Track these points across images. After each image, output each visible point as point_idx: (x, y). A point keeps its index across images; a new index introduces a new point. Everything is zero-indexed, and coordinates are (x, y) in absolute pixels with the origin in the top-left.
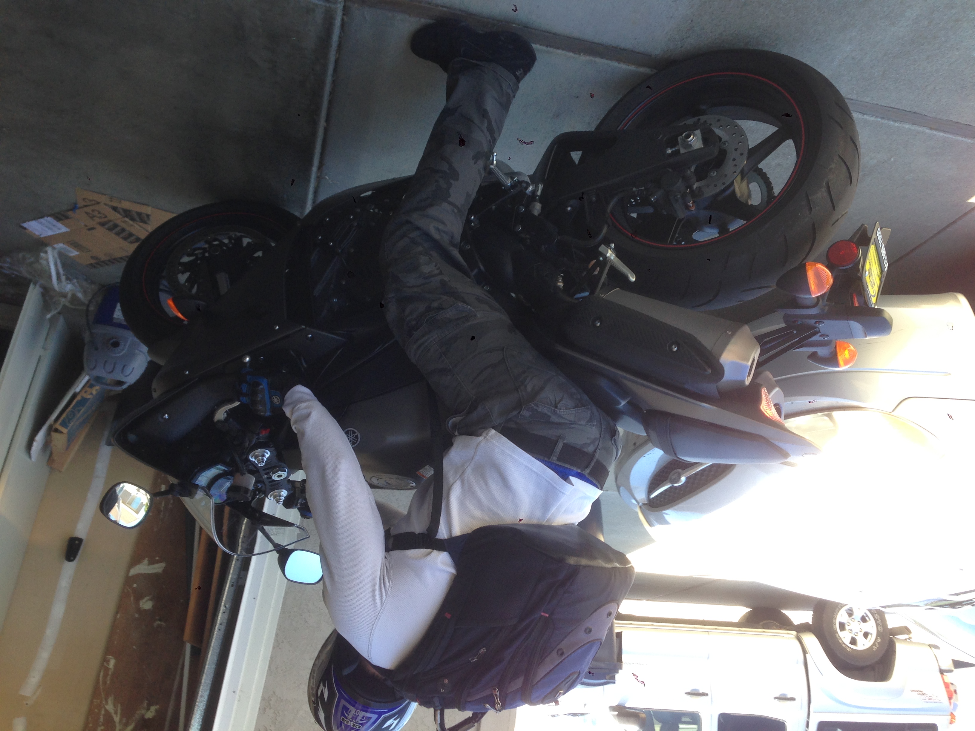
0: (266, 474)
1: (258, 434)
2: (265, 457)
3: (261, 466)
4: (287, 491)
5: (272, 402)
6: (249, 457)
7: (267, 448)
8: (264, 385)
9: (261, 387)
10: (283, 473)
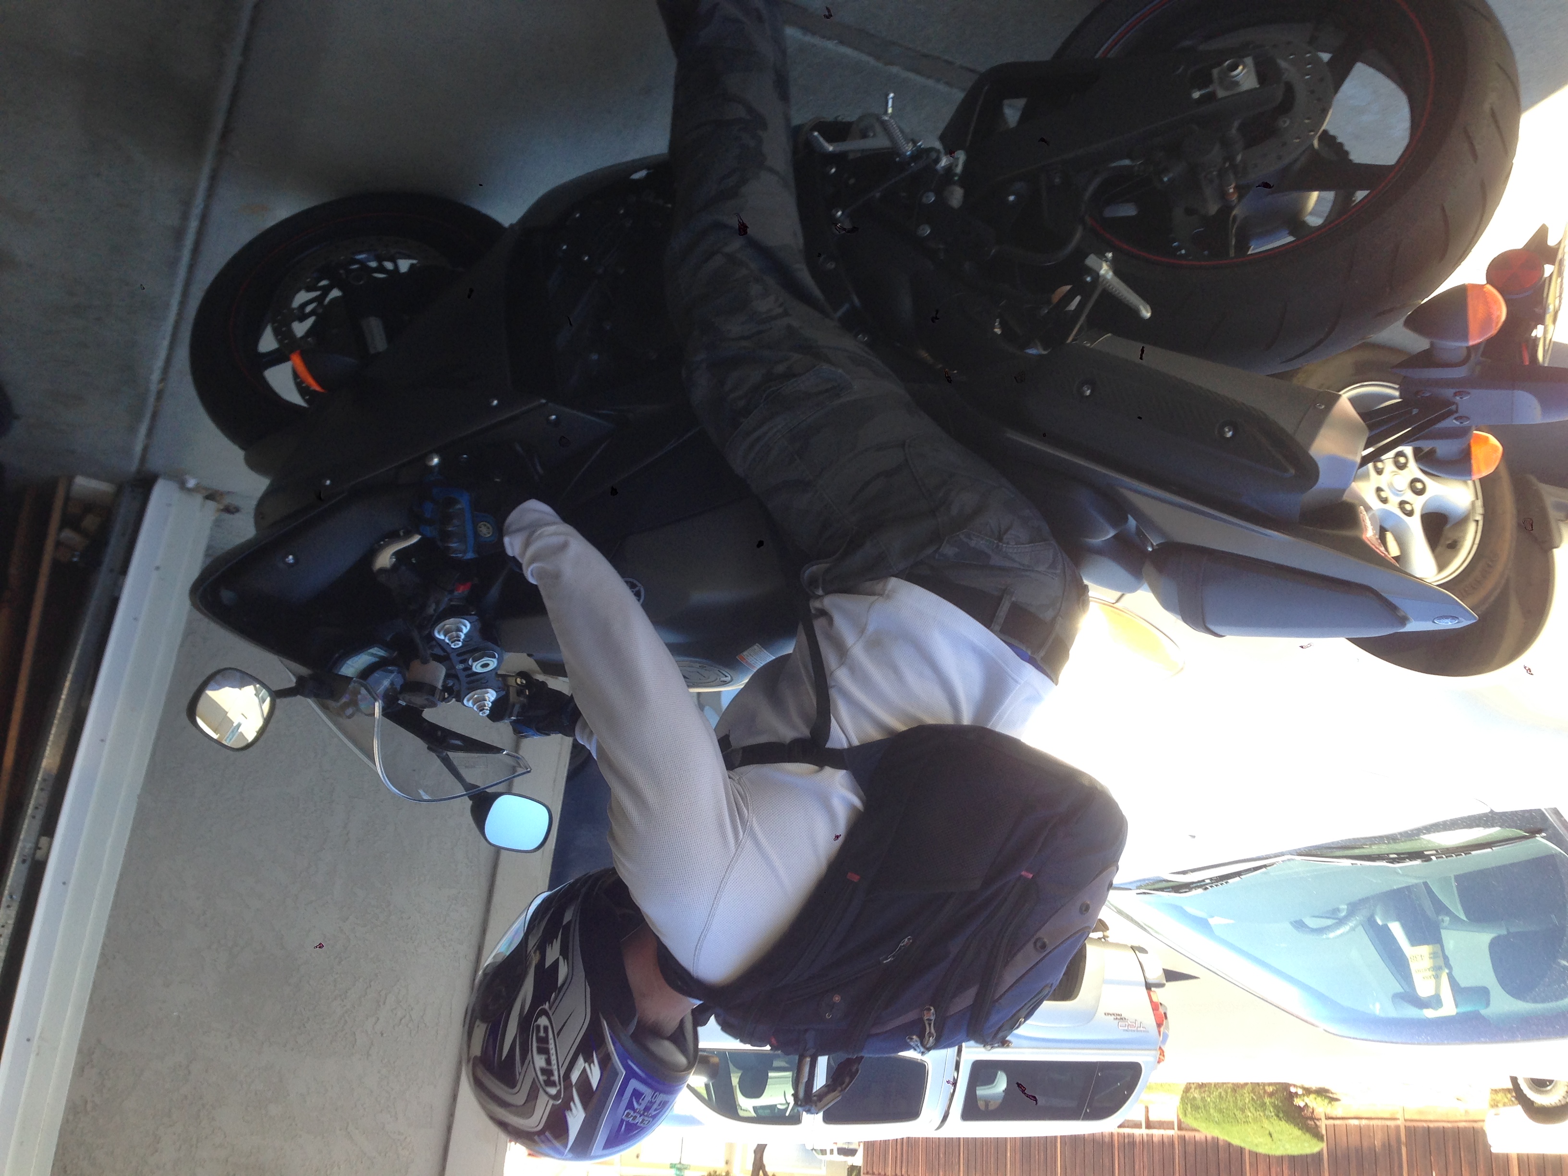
0: (462, 662)
1: (451, 592)
2: (462, 632)
3: (456, 647)
4: (496, 692)
5: (476, 534)
6: (434, 630)
7: (466, 617)
8: (463, 503)
9: (459, 506)
10: (491, 661)
